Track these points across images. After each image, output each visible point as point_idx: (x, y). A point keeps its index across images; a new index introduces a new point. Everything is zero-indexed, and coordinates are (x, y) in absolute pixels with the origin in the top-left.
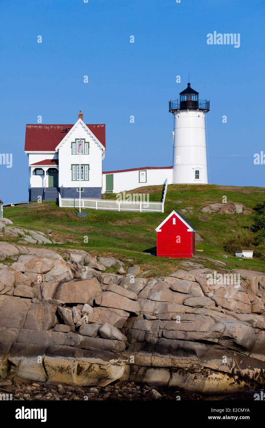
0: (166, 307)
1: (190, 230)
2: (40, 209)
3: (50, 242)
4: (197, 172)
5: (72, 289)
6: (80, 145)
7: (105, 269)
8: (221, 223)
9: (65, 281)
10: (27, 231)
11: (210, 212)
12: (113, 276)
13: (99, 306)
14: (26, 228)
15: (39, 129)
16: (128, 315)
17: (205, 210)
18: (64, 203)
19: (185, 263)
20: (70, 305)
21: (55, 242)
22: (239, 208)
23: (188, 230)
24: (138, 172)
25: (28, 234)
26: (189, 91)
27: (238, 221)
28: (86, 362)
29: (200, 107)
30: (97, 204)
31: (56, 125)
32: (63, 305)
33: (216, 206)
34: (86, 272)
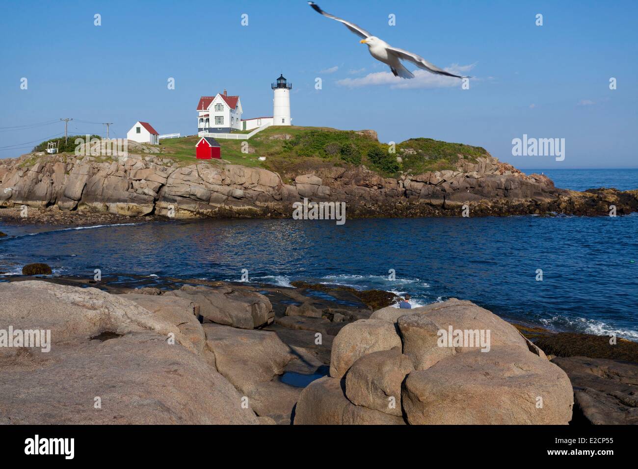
0: (175, 181)
1: (210, 146)
3: (159, 152)
4: (283, 120)
6: (219, 107)
7: (162, 164)
9: (141, 169)
11: (273, 139)
12: (163, 167)
13: (148, 180)
15: (207, 99)
16: (161, 185)
17: (271, 138)
20: (137, 180)
21: (161, 153)
22: (288, 137)
24: (257, 120)
26: (281, 78)
28: (131, 205)
29: (287, 86)
31: (209, 97)
32: (134, 180)
33: (276, 136)
34: (151, 165)
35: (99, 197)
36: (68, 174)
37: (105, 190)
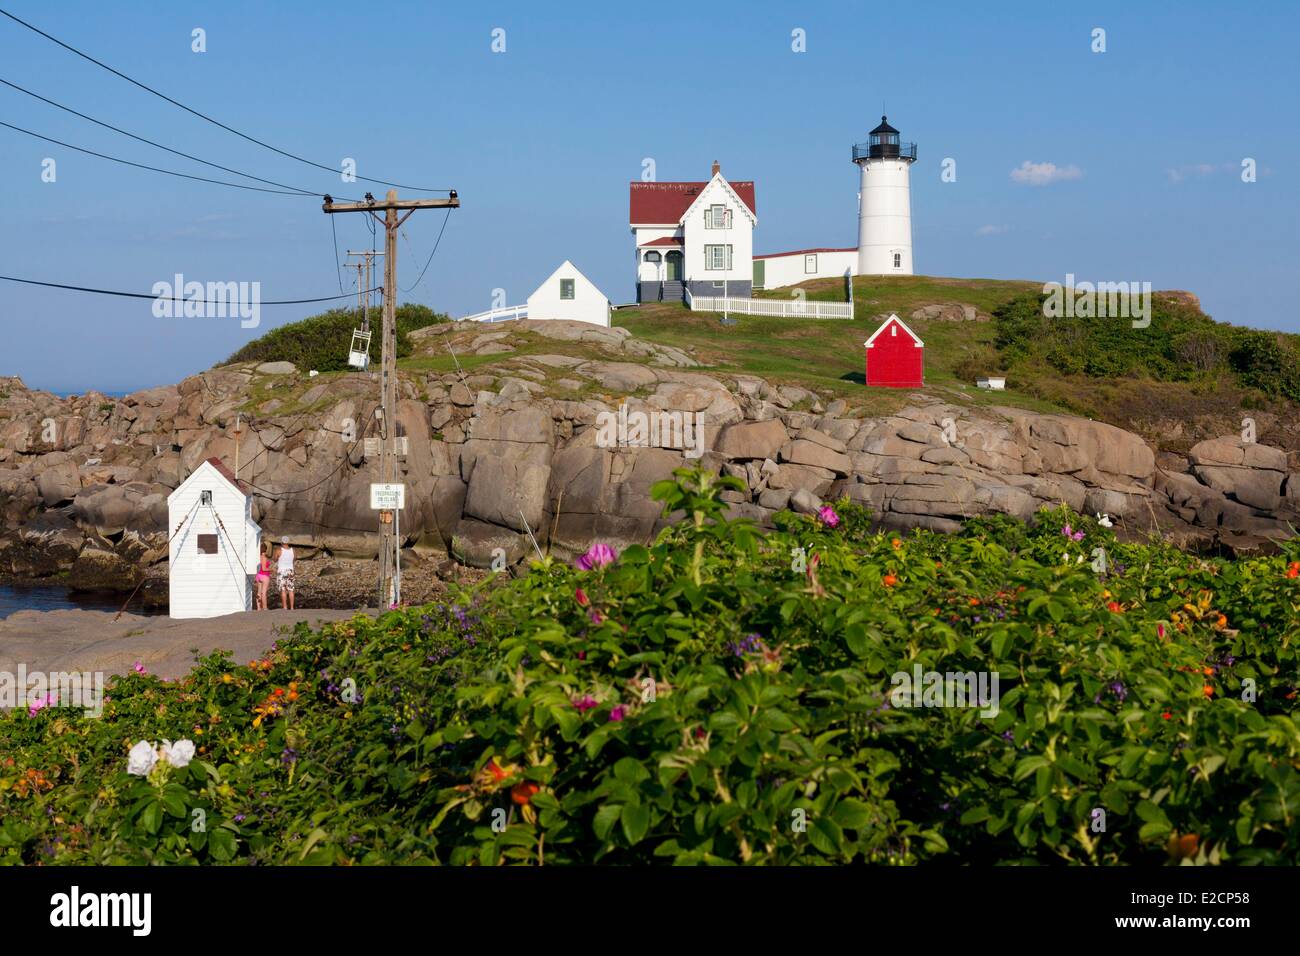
0: (894, 463)
1: (919, 344)
2: (662, 314)
3: (694, 364)
4: (897, 257)
5: (745, 437)
6: (719, 216)
7: (791, 405)
8: (945, 336)
9: (732, 423)
10: (658, 346)
11: (925, 318)
12: (805, 415)
13: (787, 462)
14: (655, 342)
15: (651, 190)
16: (834, 476)
17: (919, 315)
18: (697, 304)
19: (915, 397)
20: (742, 461)
21: (702, 365)
22: (970, 313)
23: (917, 345)
24: (803, 256)
25: (660, 351)
26: (884, 129)
27: (969, 333)
29: (902, 153)
30: (750, 307)
31: (677, 184)
32: (730, 461)
33: (933, 309)
34: (763, 410)
35: (616, 520)
36: (441, 438)
37: (630, 498)
